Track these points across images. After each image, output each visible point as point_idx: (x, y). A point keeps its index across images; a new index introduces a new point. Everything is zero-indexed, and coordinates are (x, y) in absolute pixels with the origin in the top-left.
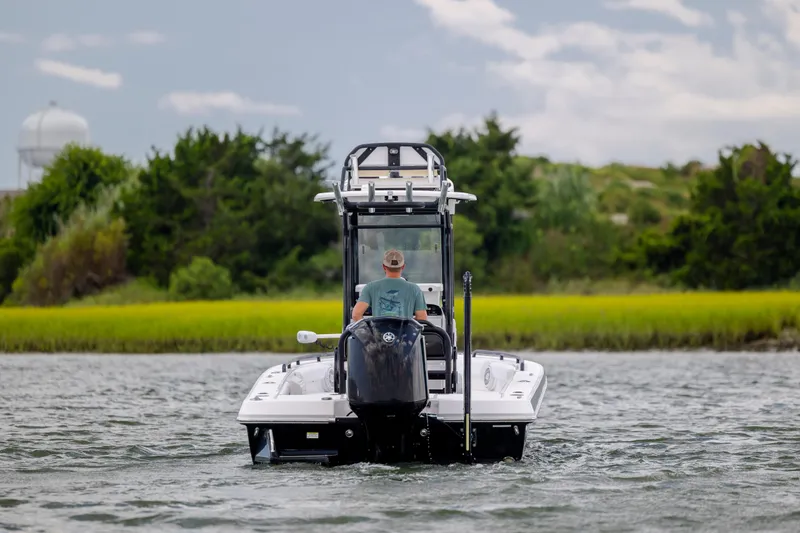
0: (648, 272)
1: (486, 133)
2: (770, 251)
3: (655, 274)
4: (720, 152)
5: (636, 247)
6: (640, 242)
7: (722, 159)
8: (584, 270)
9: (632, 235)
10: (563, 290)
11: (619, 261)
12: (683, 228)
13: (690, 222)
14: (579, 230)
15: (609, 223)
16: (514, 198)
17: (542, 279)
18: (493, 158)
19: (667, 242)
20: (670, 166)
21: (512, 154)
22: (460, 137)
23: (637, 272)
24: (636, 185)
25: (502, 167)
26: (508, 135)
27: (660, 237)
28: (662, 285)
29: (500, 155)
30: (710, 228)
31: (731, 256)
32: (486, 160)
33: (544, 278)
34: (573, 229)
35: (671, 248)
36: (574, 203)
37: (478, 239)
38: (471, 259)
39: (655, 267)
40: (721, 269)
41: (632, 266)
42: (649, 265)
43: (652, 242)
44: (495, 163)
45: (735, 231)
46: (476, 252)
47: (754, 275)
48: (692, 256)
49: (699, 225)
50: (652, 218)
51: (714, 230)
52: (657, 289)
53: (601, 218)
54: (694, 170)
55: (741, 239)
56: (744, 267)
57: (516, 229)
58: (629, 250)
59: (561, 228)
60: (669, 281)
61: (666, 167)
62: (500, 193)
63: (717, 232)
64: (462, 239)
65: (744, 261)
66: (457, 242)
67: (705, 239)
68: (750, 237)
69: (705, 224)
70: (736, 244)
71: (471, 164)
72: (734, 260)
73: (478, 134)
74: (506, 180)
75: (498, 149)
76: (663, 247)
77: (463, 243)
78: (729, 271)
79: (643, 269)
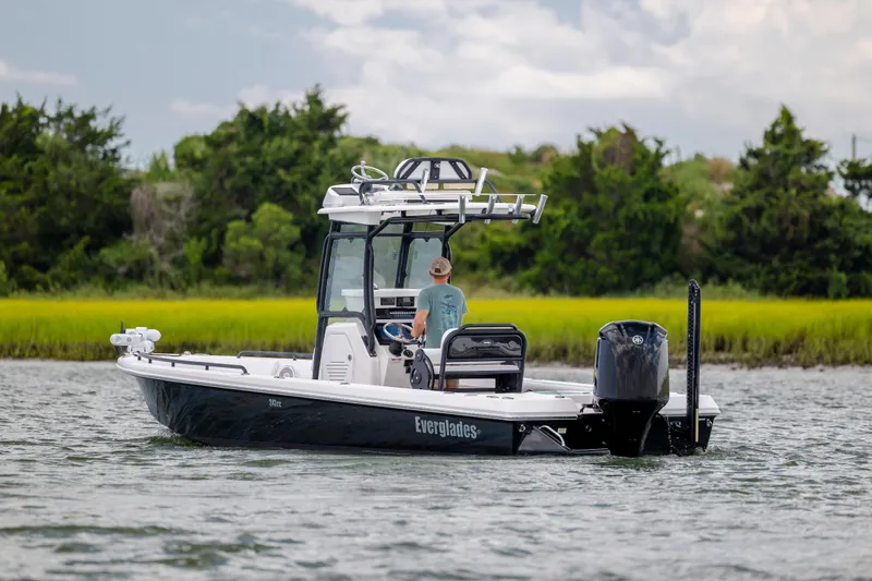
0: (491, 274)
1: (306, 108)
2: (633, 252)
3: (500, 276)
4: (579, 137)
5: (476, 245)
6: (483, 239)
7: (581, 145)
11: (458, 259)
18: (315, 138)
19: (515, 239)
20: (518, 149)
21: (337, 134)
22: (276, 111)
23: (479, 273)
25: (324, 149)
26: (334, 111)
27: (506, 233)
28: (507, 288)
29: (323, 135)
30: (564, 223)
31: (588, 256)
32: (307, 140)
35: (518, 245)
37: (296, 232)
38: (286, 255)
39: (499, 269)
40: (575, 272)
41: (473, 266)
42: (493, 265)
43: (497, 239)
44: (317, 145)
45: (593, 228)
46: (292, 248)
47: (615, 279)
48: (543, 256)
49: (551, 220)
51: (569, 226)
52: (501, 293)
54: (547, 157)
55: (600, 237)
58: (471, 248)
60: (515, 284)
61: (514, 151)
62: (320, 178)
63: (573, 229)
64: (277, 231)
65: (602, 263)
66: (270, 234)
67: (558, 235)
68: (610, 235)
69: (557, 218)
70: (593, 243)
71: (288, 145)
72: (591, 261)
73: (296, 110)
74: (328, 165)
75: (320, 128)
76: (509, 244)
77: (278, 236)
78: (584, 274)
79: (485, 270)
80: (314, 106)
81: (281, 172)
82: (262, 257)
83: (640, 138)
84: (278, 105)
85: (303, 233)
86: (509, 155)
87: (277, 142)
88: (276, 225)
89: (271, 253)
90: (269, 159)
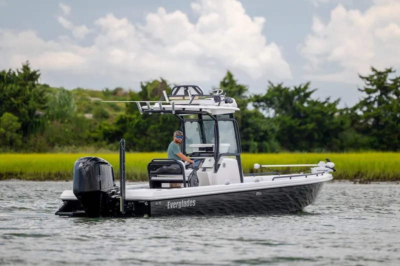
0: (104, 143)
1: (22, 72)
2: (166, 133)
3: (108, 144)
4: (141, 83)
5: (97, 130)
6: (100, 128)
7: (142, 87)
8: (72, 141)
9: (95, 124)
10: (62, 151)
11: (89, 137)
12: (122, 121)
13: (126, 118)
14: (69, 121)
15: (84, 118)
16: (37, 105)
17: (51, 145)
18: (27, 84)
19: (114, 128)
20: (107, 90)
21: (36, 82)
22: (9, 73)
23: (99, 143)
24: (93, 99)
25: (30, 89)
26: (34, 73)
27: (110, 125)
28: (111, 149)
29: (30, 83)
30: (136, 121)
31: (146, 135)
32: (24, 85)
33: (52, 145)
34: (66, 121)
35: (116, 131)
36: (66, 108)
37: (19, 125)
38: (15, 135)
39: (107, 140)
40: (141, 142)
41: (96, 140)
42: (104, 139)
43: (106, 128)
44: (28, 87)
45: (149, 123)
46: (17, 132)
47: (159, 145)
48: (127, 135)
49: (130, 120)
50: (105, 116)
51: (138, 122)
52: (109, 151)
53: (79, 115)
54: (119, 93)
55: (152, 127)
56: (153, 141)
57: (38, 120)
58: (94, 132)
59: (60, 120)
60: (115, 148)
61: (105, 90)
62: (29, 102)
63: (140, 123)
64: (11, 125)
65: (153, 138)
66: (8, 126)
67: (134, 126)
68: (157, 126)
69: (134, 119)
70: (149, 129)
71: (15, 87)
72: (148, 138)
73: (19, 72)
74: (33, 96)
75: (29, 80)
76: (112, 130)
77: (11, 127)
78: (145, 143)
79: (101, 141)
80: (26, 70)
81: (12, 99)
82: (5, 136)
83: (168, 84)
84: (10, 70)
85: (22, 125)
86: (103, 92)
87: (10, 86)
88: (10, 122)
89: (9, 134)
90: (7, 93)
